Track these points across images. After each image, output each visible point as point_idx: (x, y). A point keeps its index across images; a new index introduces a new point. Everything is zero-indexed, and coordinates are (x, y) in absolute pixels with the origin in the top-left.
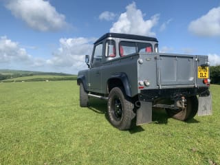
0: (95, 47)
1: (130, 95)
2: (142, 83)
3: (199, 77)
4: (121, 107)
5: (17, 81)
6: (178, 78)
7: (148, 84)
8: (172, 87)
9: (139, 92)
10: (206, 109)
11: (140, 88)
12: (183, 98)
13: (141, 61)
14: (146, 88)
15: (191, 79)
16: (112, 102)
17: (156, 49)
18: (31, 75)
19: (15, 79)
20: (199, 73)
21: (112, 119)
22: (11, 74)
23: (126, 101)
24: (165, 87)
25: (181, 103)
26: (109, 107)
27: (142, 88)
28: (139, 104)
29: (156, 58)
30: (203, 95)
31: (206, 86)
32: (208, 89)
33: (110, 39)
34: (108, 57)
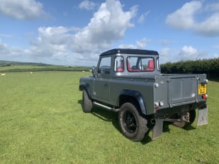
2: (157, 104)
3: (199, 93)
4: (134, 121)
6: (183, 96)
8: (179, 104)
9: (155, 112)
10: (203, 119)
11: (155, 108)
12: (188, 113)
13: (157, 85)
14: (160, 108)
15: (193, 95)
16: (124, 115)
17: (157, 61)
18: (9, 65)
20: (199, 89)
21: (124, 131)
23: (141, 118)
24: (174, 105)
25: (186, 118)
26: (121, 120)
27: (157, 108)
28: (154, 121)
29: (168, 82)
30: (202, 108)
31: (204, 100)
32: (205, 102)
33: (119, 55)
34: (117, 72)
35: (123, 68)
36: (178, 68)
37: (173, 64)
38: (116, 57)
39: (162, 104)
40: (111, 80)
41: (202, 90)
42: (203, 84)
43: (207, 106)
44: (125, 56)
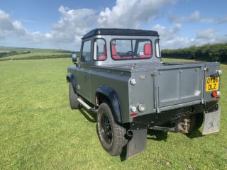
0: (83, 43)
1: (120, 121)
2: (134, 109)
3: (207, 90)
4: (110, 129)
5: (14, 59)
7: (143, 109)
8: (173, 107)
9: (131, 120)
10: (212, 126)
11: (132, 115)
13: (134, 81)
15: (197, 93)
17: (157, 45)
18: (29, 52)
19: (12, 57)
20: (207, 85)
21: (102, 139)
22: (8, 52)
24: (164, 109)
25: (183, 126)
27: (135, 114)
28: (131, 133)
29: (153, 75)
30: (210, 111)
31: (215, 99)
32: (216, 102)
33: (99, 36)
34: (98, 60)
35: (106, 55)
36: (203, 52)
37: (199, 47)
38: (95, 40)
39: (142, 109)
40: (90, 72)
41: (212, 86)
42: (214, 77)
43: (220, 107)
44: (108, 38)
